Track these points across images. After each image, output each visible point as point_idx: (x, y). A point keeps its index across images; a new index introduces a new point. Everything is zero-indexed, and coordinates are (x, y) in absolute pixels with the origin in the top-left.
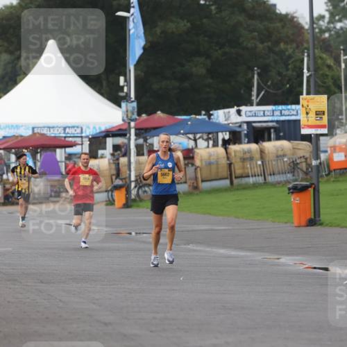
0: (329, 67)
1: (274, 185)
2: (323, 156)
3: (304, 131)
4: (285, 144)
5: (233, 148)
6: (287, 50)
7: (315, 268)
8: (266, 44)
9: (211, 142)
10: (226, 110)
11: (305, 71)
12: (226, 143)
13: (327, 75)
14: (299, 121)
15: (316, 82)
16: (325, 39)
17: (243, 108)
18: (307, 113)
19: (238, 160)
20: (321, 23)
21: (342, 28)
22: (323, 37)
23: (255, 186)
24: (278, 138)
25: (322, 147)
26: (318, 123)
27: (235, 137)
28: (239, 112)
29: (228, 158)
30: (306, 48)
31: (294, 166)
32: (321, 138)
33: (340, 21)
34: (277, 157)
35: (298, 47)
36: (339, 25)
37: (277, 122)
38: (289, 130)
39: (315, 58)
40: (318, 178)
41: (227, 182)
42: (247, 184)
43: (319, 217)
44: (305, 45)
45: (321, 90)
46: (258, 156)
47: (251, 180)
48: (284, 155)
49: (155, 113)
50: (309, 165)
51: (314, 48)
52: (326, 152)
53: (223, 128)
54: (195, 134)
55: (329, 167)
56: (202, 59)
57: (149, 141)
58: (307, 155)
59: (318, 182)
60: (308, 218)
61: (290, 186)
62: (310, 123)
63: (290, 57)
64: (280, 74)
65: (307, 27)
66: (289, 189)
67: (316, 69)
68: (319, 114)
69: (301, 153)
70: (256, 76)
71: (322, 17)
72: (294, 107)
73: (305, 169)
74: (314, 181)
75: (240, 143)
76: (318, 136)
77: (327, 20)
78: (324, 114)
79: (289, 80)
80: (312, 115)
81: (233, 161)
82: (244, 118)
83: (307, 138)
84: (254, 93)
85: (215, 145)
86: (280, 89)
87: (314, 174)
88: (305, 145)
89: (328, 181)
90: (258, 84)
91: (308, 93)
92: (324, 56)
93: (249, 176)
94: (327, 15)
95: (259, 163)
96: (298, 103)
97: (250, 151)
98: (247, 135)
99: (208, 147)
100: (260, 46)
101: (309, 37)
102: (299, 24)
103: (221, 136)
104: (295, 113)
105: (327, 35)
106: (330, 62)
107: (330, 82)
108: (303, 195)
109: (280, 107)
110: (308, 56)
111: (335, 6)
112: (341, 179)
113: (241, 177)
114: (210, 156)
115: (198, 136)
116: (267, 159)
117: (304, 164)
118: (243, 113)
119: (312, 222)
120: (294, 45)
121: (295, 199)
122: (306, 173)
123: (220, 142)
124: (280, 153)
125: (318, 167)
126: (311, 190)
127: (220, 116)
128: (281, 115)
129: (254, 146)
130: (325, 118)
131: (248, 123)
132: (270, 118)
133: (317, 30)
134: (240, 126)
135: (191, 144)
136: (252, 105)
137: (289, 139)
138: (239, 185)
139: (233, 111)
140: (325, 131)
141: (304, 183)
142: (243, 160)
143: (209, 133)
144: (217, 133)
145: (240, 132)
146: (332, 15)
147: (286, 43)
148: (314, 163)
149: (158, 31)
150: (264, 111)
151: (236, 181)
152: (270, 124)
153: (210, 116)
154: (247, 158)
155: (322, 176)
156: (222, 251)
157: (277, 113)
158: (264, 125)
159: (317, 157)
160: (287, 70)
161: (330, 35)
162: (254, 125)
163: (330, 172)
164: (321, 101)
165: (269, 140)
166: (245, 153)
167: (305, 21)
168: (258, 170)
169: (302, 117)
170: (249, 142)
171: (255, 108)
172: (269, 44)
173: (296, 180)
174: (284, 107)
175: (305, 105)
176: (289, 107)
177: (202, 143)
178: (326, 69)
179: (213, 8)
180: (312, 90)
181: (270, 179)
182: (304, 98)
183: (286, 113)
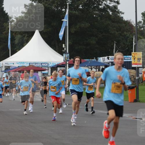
2: (140, 75)
3: (133, 66)
6: (127, 34)
7: (136, 118)
8: (119, 32)
9: (97, 70)
10: (103, 57)
11: (134, 43)
14: (131, 61)
17: (110, 57)
18: (134, 59)
20: (140, 24)
25: (140, 72)
26: (138, 63)
28: (108, 58)
30: (134, 34)
32: (140, 68)
35: (131, 33)
38: (127, 65)
39: (137, 38)
41: (103, 85)
43: (138, 99)
44: (134, 33)
50: (135, 79)
51: (137, 34)
52: (141, 74)
53: (102, 64)
54: (91, 66)
55: (142, 79)
56: (94, 38)
58: (134, 75)
59: (138, 85)
60: (134, 99)
62: (135, 63)
63: (128, 37)
64: (124, 44)
65: (135, 26)
68: (139, 59)
69: (132, 74)
70: (115, 44)
71: (140, 22)
72: (129, 56)
73: (133, 80)
74: (137, 85)
76: (138, 68)
77: (142, 23)
78: (141, 59)
79: (127, 46)
80: (136, 60)
82: (110, 61)
83: (134, 68)
84: (114, 51)
85: (99, 70)
86: (124, 49)
87: (137, 82)
88: (133, 71)
89: (142, 85)
90: (116, 47)
91: (135, 51)
92: (141, 37)
94: (142, 21)
96: (131, 55)
99: (96, 71)
100: (117, 33)
101: (135, 29)
102: (132, 24)
104: (130, 59)
105: (142, 29)
108: (133, 90)
110: (135, 37)
114: (97, 75)
115: (93, 67)
117: (133, 79)
118: (110, 59)
119: (136, 101)
120: (130, 33)
121: (129, 92)
122: (134, 82)
125: (138, 80)
126: (136, 88)
127: (101, 59)
130: (141, 61)
131: (112, 62)
134: (109, 64)
135: (90, 70)
139: (106, 58)
140: (141, 66)
141: (133, 86)
143: (97, 66)
144: (100, 66)
146: (144, 21)
147: (127, 32)
148: (137, 78)
149: (78, 27)
153: (97, 59)
155: (140, 83)
156: (101, 111)
159: (138, 76)
160: (127, 42)
161: (144, 29)
163: (143, 81)
167: (134, 23)
169: (132, 60)
174: (125, 56)
175: (134, 56)
176: (127, 56)
177: (94, 70)
179: (99, 18)
182: (133, 53)
183: (126, 59)
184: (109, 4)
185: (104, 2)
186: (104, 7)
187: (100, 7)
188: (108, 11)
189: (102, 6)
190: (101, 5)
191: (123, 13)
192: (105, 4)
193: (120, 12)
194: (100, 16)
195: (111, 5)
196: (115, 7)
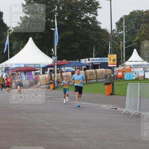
0: (117, 46)
1: (100, 82)
2: (115, 74)
3: (109, 66)
4: (103, 70)
5: (87, 71)
6: (104, 40)
7: (113, 108)
8: (97, 38)
10: (85, 59)
11: (110, 47)
12: (85, 69)
13: (116, 48)
14: (108, 62)
15: (113, 50)
16: (116, 37)
17: (90, 59)
18: (110, 60)
19: (89, 75)
20: (114, 32)
21: (121, 34)
22: (115, 36)
23: (94, 83)
24: (101, 68)
26: (114, 63)
27: (88, 67)
28: (89, 60)
29: (85, 74)
31: (106, 76)
32: (114, 68)
33: (120, 31)
34: (101, 74)
36: (120, 33)
37: (101, 63)
38: (104, 65)
39: (112, 43)
40: (113, 80)
41: (85, 81)
42: (91, 82)
43: (114, 92)
44: (110, 39)
45: (114, 53)
46: (95, 73)
47: (93, 81)
48: (103, 73)
49: (63, 60)
50: (111, 76)
51: (112, 40)
52: (116, 72)
53: (84, 65)
54: (75, 67)
55: (117, 77)
56: (77, 43)
57: (61, 69)
58: (110, 73)
59: (114, 82)
60: (110, 92)
61: (105, 83)
62: (111, 63)
63: (105, 43)
64: (101, 48)
65: (110, 33)
66: (105, 84)
67: (113, 47)
68: (114, 60)
69: (108, 73)
70: (94, 49)
72: (106, 58)
74: (112, 81)
75: (89, 69)
76: (114, 67)
77: (116, 31)
78: (115, 60)
79: (105, 50)
80: (112, 61)
81: (87, 75)
82: (90, 62)
83: (110, 68)
84: (94, 54)
85: (82, 70)
86: (102, 52)
87: (112, 79)
88: (109, 71)
89: (116, 81)
90: (95, 51)
91: (110, 54)
92: (115, 42)
93: (92, 80)
94: (116, 30)
95: (95, 75)
96: (107, 57)
97: (92, 72)
98: (91, 67)
100: (96, 39)
101: (111, 36)
103: (83, 67)
104: (106, 60)
105: (116, 36)
106: (117, 44)
107: (117, 51)
108: (109, 85)
109: (102, 58)
110: (110, 42)
111: (119, 27)
112: (121, 80)
113: (90, 80)
116: (97, 74)
117: (109, 76)
118: (90, 60)
120: (106, 39)
121: (106, 87)
122: (110, 79)
123: (83, 69)
124: (102, 72)
125: (113, 77)
126: (111, 84)
127: (83, 61)
128: (102, 61)
129: (93, 70)
130: (116, 62)
131: (92, 63)
132: (99, 62)
133: (113, 34)
134: (89, 64)
135: (74, 70)
136: (93, 57)
137: (104, 69)
138: (89, 82)
139: (87, 59)
140: (116, 66)
141: (109, 82)
142: (90, 75)
143: (80, 66)
145: (89, 66)
146: (118, 29)
147: (103, 38)
149: (64, 34)
150: (97, 59)
151: (88, 81)
152: (99, 63)
153: (80, 61)
154: (91, 74)
156: (84, 103)
157: (101, 60)
158: (97, 64)
159: (113, 74)
160: (104, 47)
161: (117, 36)
162: (94, 64)
163: (117, 78)
164: (114, 56)
165: (98, 68)
166: (91, 72)
167: (109, 31)
168: (95, 78)
170: (92, 69)
171: (94, 59)
172: (98, 38)
173: (107, 81)
174: (103, 58)
175: (110, 58)
176: (105, 58)
178: (116, 46)
179: (81, 27)
180: (112, 53)
181: (99, 81)
182: (109, 55)
183: (103, 60)
184: (89, 16)
185: (85, 14)
186: (85, 18)
187: (82, 18)
188: (88, 22)
189: (84, 18)
190: (82, 17)
191: (101, 24)
192: (86, 16)
193: (98, 22)
194: (81, 26)
195: (90, 17)
196: (94, 18)
